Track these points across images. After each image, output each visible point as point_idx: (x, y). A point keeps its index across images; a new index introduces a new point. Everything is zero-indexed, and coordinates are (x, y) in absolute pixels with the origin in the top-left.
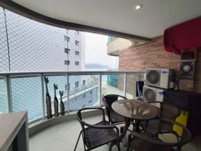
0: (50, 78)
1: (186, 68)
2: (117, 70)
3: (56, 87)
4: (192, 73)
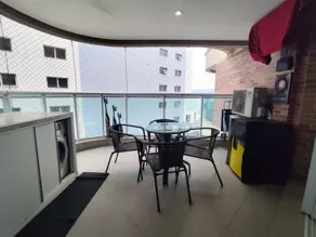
0: (109, 99)
1: (282, 84)
2: (213, 92)
3: (114, 109)
4: (287, 93)
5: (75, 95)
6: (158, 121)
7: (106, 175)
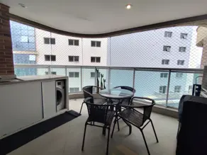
3: (102, 76)
5: (81, 67)
6: (123, 88)
7: (80, 115)
